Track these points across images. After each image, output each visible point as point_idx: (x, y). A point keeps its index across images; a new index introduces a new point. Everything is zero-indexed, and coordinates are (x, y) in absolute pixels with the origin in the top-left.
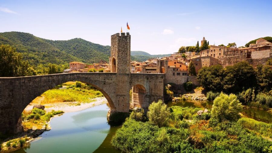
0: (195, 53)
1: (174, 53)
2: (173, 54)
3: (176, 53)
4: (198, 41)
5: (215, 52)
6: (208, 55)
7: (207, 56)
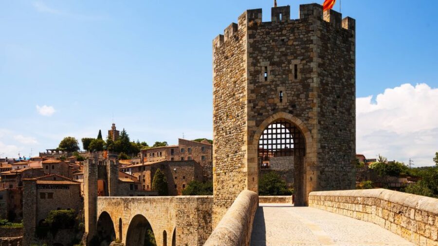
0: (110, 153)
1: (47, 150)
2: (46, 152)
3: (52, 151)
4: (100, 131)
5: (190, 154)
6: (172, 159)
7: (170, 160)
